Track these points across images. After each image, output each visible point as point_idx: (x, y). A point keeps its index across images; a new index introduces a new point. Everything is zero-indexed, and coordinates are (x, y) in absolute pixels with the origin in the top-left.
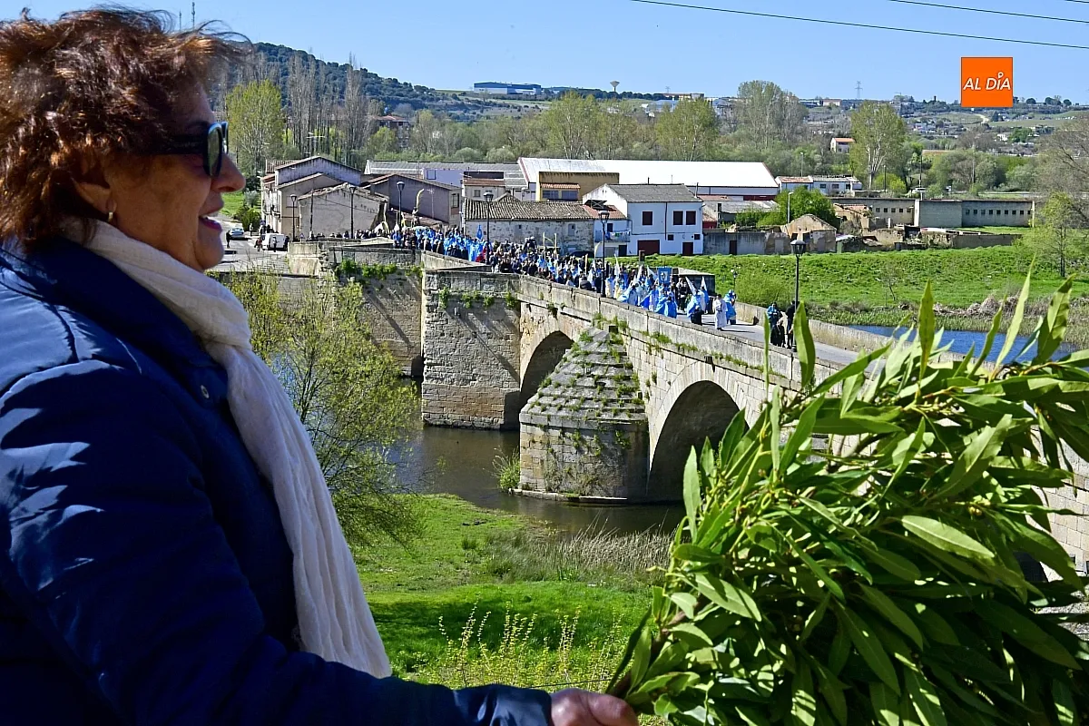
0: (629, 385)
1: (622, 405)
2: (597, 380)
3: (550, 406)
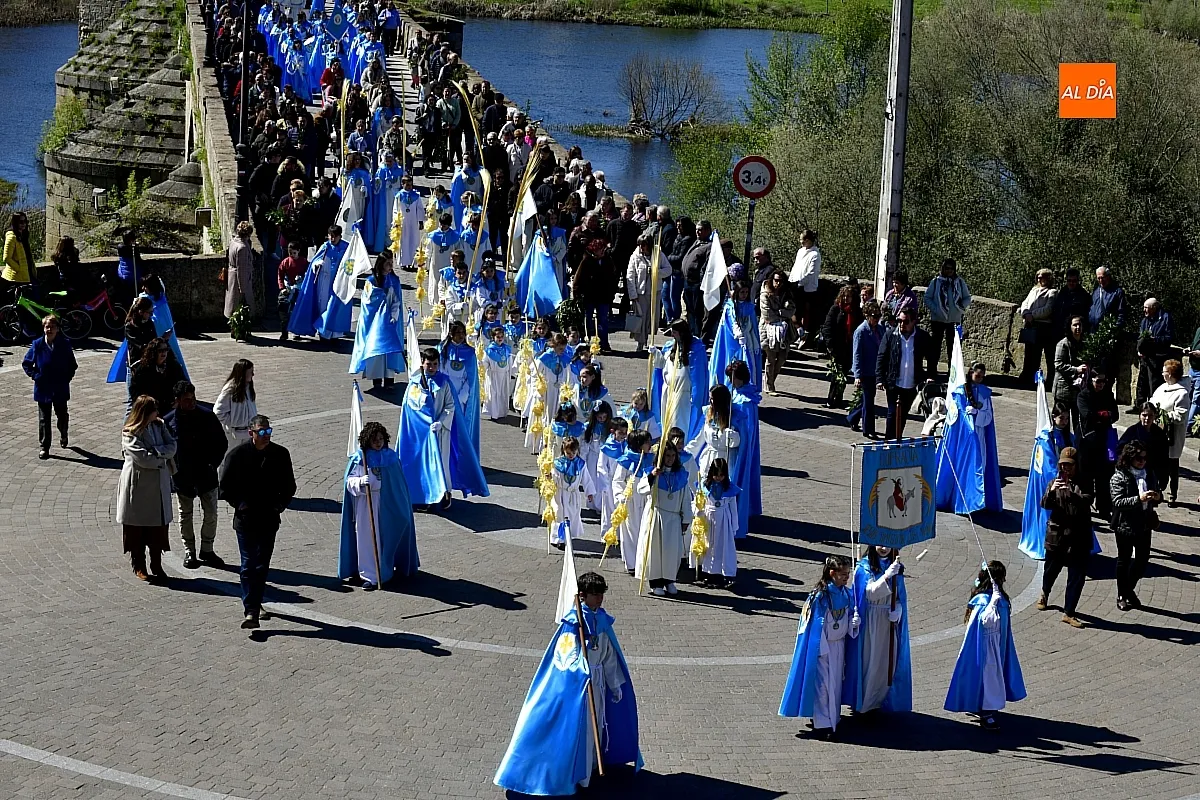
0: (167, 43)
1: (152, 65)
2: (135, 37)
3: (85, 65)
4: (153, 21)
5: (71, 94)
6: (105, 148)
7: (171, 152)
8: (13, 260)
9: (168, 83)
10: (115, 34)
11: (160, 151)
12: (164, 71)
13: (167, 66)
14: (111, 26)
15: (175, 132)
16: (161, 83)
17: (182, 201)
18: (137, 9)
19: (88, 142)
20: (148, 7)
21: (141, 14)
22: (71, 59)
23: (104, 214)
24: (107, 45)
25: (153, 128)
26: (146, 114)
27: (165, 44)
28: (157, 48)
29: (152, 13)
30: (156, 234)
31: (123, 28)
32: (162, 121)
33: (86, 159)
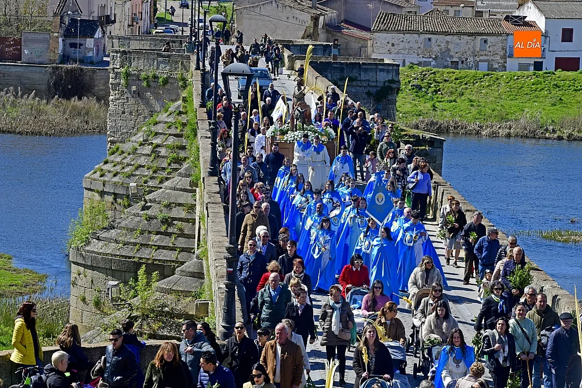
0: (182, 154)
1: (170, 173)
2: (155, 148)
3: (109, 172)
4: (170, 135)
5: (97, 197)
6: (124, 245)
7: (183, 250)
8: (21, 344)
9: (181, 190)
10: (137, 145)
11: (173, 249)
12: (177, 179)
13: (180, 175)
14: (133, 138)
15: (186, 232)
16: (175, 189)
17: (187, 294)
18: (156, 123)
19: (108, 240)
20: (166, 122)
21: (159, 128)
22: (97, 166)
23: (118, 304)
24: (129, 154)
25: (167, 228)
26: (160, 216)
27: (181, 155)
28: (174, 158)
29: (169, 127)
30: (164, 323)
31: (144, 141)
32: (175, 222)
33: (107, 254)
